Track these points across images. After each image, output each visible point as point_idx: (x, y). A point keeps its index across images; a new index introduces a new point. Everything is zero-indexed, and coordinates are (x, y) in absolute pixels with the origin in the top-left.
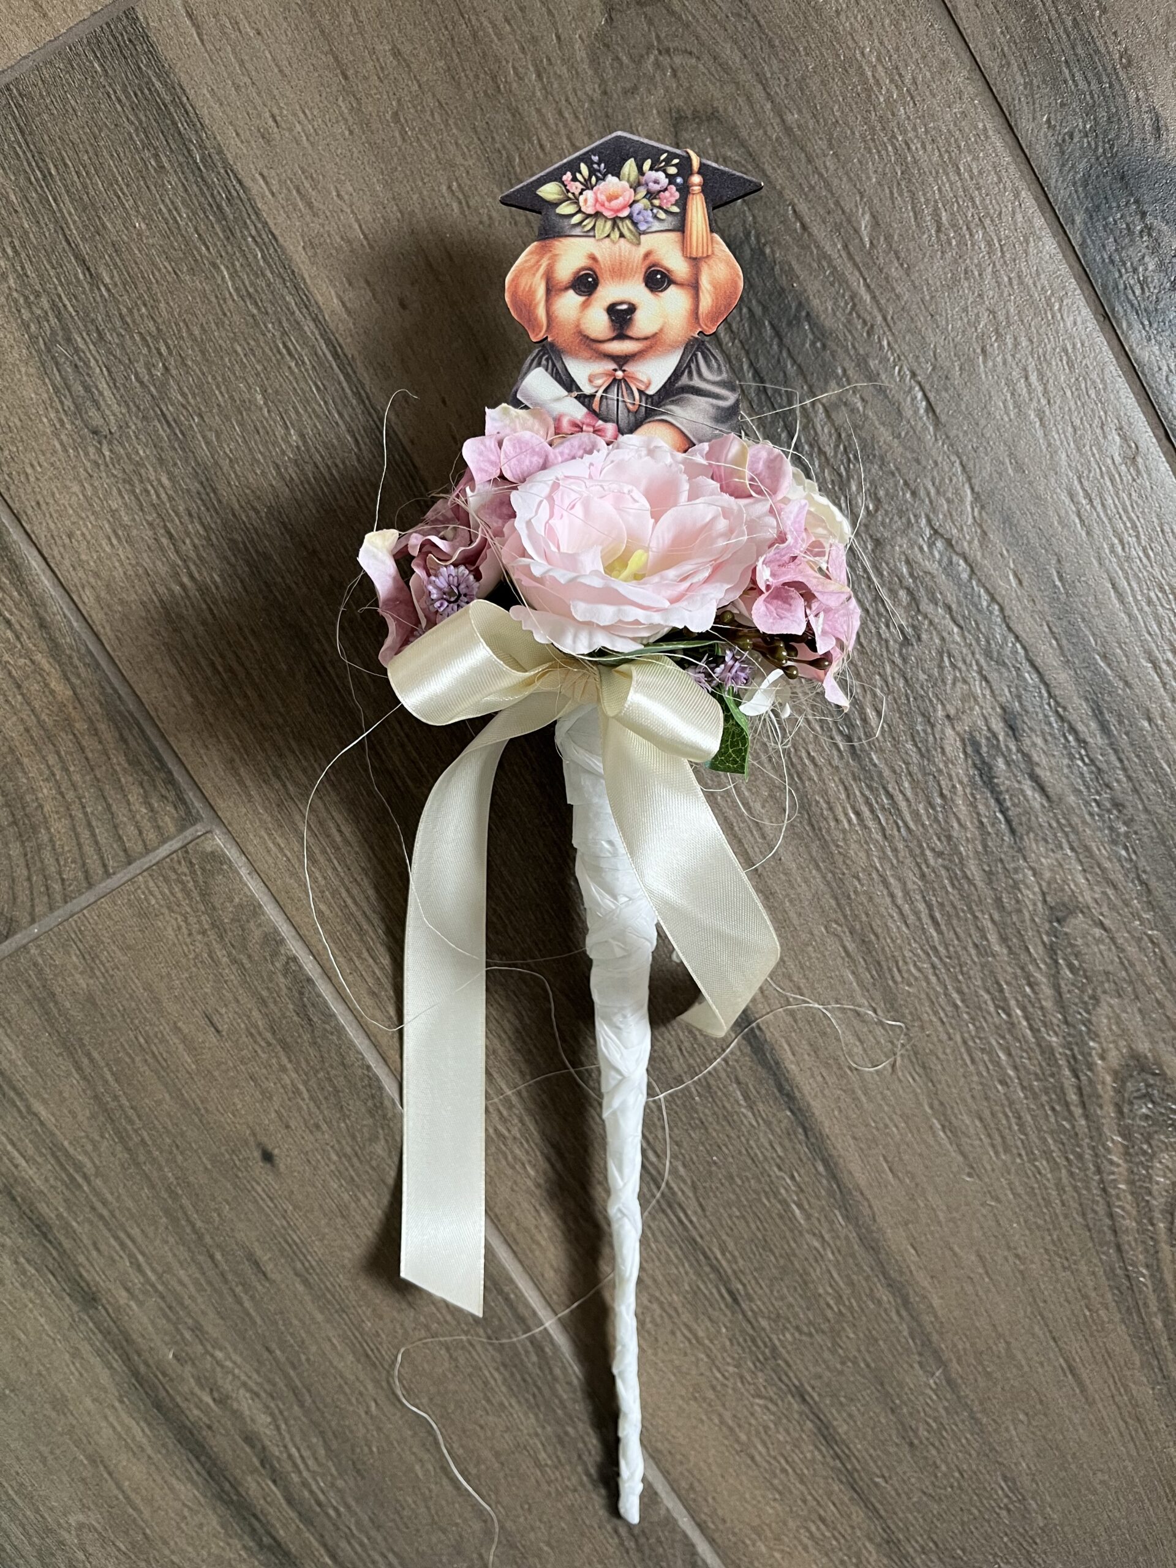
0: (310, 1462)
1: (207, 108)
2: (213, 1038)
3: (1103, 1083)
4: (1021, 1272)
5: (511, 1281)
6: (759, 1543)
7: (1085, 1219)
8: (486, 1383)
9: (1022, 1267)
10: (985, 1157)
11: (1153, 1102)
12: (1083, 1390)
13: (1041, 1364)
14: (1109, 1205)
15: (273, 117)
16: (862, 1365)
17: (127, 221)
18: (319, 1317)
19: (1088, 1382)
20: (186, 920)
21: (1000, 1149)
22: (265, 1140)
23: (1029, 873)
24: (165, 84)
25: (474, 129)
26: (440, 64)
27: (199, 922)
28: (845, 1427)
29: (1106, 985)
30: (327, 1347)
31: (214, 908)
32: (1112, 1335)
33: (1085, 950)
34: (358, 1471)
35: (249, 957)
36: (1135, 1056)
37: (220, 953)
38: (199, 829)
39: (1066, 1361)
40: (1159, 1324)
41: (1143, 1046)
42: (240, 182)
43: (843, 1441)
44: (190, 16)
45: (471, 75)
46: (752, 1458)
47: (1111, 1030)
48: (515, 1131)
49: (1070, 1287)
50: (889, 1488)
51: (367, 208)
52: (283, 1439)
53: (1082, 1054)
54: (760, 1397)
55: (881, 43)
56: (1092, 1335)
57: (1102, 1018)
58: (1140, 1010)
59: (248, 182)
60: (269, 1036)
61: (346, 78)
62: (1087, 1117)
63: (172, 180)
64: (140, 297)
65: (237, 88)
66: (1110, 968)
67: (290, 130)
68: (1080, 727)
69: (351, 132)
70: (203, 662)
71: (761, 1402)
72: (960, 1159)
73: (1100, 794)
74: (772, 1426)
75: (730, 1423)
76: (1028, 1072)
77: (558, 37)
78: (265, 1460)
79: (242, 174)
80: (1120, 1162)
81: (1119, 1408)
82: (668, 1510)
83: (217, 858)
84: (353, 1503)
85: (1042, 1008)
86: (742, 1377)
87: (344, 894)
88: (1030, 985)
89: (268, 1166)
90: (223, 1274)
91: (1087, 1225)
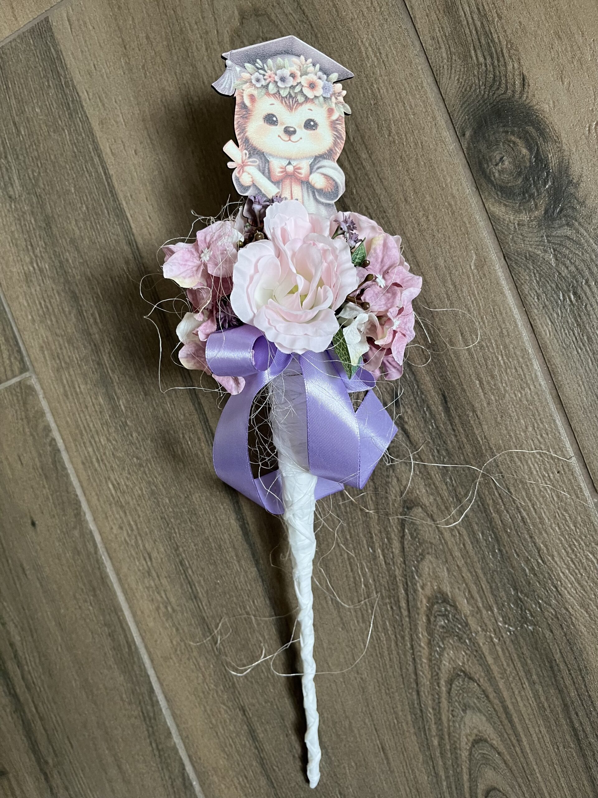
0: (33, 663)
1: (69, 61)
2: (19, 466)
3: (421, 602)
4: (362, 688)
5: (122, 611)
6: (215, 777)
7: (401, 671)
8: (105, 654)
9: (363, 685)
10: (352, 623)
11: (448, 620)
12: (388, 763)
13: (367, 740)
14: (415, 668)
15: (94, 65)
16: (275, 707)
17: (33, 108)
18: (44, 601)
19: (391, 760)
20: (16, 412)
21: (361, 621)
22: (33, 516)
23: (395, 480)
24: (55, 50)
25: (175, 73)
26: (165, 43)
27: (21, 415)
28: (263, 735)
29: (430, 550)
30: (45, 614)
31: (27, 410)
32: (408, 739)
33: (420, 528)
34: (50, 675)
35: (38, 434)
36: (440, 591)
37: (27, 430)
38: (27, 374)
39: (381, 744)
40: (436, 742)
41: (447, 589)
42: (78, 93)
43: (261, 742)
44: (69, 20)
45: (177, 48)
46: (217, 733)
47: (429, 574)
48: (133, 541)
49: (388, 704)
50: (280, 774)
51: (126, 107)
52: (23, 649)
53: (411, 582)
54: (224, 704)
55: (373, 36)
56: (397, 735)
57: (426, 567)
58: (447, 569)
59: (81, 94)
60: (40, 470)
61: (125, 48)
62: (409, 617)
63: (52, 92)
64: (34, 141)
65: (82, 52)
66: (433, 541)
67: (100, 71)
68: (433, 408)
69: (124, 73)
70: (37, 302)
71: (225, 708)
72: (338, 619)
73: (440, 446)
74: (228, 721)
75: (209, 712)
76: (380, 585)
77: (217, 31)
78: (16, 656)
79: (79, 90)
80: (426, 647)
81: (407, 780)
82: (175, 743)
83: (31, 388)
84: (46, 688)
85: (392, 552)
86: (217, 692)
87: (77, 416)
88: (387, 538)
89: (33, 528)
90: (10, 570)
91: (402, 675)
